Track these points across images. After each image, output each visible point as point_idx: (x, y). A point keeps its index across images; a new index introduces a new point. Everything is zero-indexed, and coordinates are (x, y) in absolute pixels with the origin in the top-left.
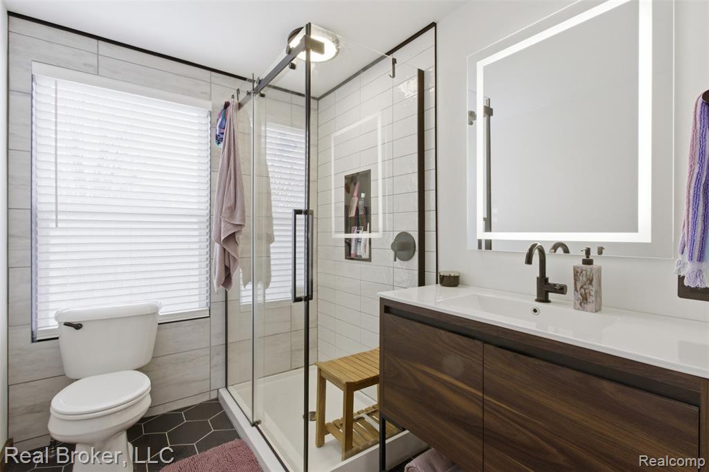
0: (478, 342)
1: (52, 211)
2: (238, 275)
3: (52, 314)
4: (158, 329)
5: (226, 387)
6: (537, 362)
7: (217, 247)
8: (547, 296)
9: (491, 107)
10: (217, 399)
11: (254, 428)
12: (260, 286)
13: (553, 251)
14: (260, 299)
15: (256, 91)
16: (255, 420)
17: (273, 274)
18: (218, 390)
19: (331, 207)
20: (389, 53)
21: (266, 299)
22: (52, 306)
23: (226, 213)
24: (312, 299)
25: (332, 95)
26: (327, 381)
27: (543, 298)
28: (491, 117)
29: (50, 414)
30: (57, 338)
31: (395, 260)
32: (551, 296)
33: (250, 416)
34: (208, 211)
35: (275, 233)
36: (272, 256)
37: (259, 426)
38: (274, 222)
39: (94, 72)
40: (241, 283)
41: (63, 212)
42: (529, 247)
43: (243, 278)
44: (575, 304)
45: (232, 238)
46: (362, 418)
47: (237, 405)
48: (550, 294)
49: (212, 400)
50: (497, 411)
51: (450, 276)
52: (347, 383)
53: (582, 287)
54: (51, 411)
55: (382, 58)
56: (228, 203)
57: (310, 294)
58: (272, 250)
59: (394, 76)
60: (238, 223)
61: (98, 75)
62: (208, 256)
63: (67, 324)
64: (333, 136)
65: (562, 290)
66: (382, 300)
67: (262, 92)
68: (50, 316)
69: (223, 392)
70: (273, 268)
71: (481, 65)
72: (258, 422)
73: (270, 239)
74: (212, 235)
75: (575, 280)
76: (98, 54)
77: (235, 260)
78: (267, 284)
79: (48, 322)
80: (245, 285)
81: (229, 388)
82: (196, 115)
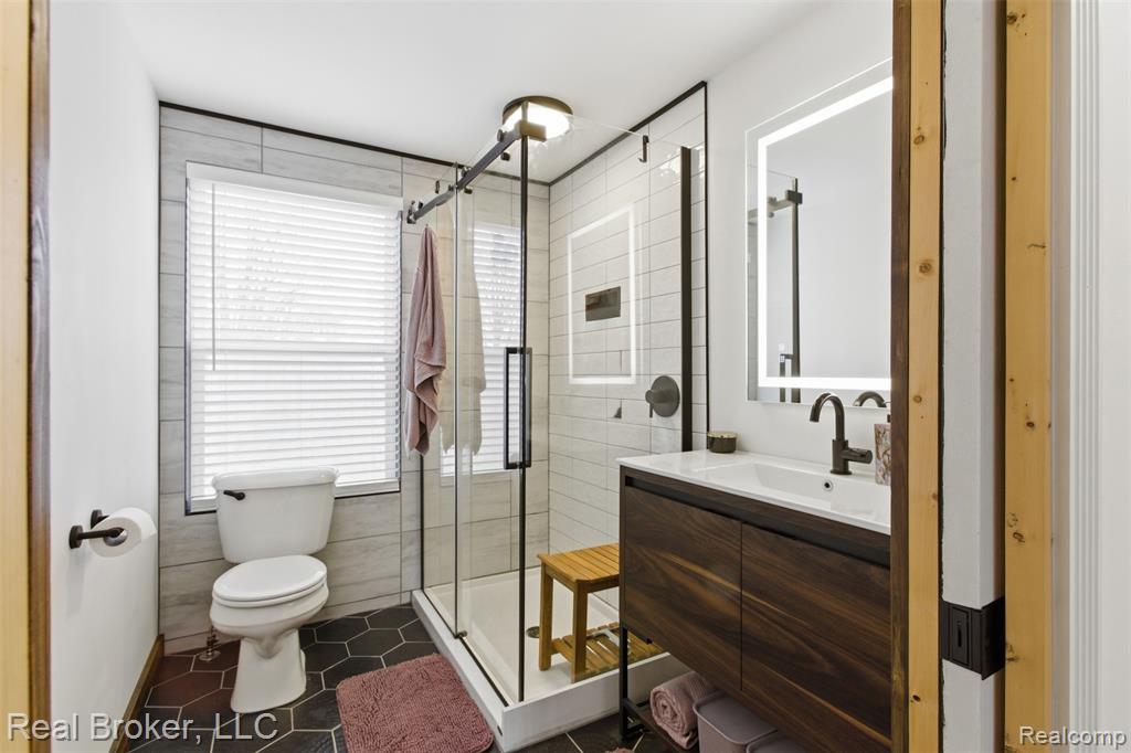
0: (735, 522)
1: (207, 350)
2: (436, 435)
3: (209, 481)
4: (335, 505)
5: (422, 588)
6: (800, 545)
7: (409, 397)
8: (846, 466)
9: (799, 191)
10: (410, 604)
11: (458, 641)
12: (465, 451)
13: (858, 403)
14: (465, 469)
15: (460, 185)
16: (459, 631)
17: (484, 434)
18: (411, 591)
19: (567, 339)
20: (635, 129)
21: (474, 469)
22: (207, 470)
23: (421, 351)
24: (529, 466)
25: (569, 178)
26: (555, 581)
27: (841, 468)
28: (800, 206)
29: (211, 599)
30: (215, 511)
31: (651, 416)
32: (852, 466)
33: (452, 625)
34: (398, 347)
35: (487, 377)
36: (483, 410)
37: (464, 638)
38: (486, 361)
39: (257, 169)
40: (442, 446)
41: (222, 351)
42: (817, 397)
43: (444, 440)
44: (877, 475)
45: (429, 384)
46: (604, 635)
47: (435, 610)
48: (850, 463)
49: (404, 605)
50: (756, 610)
51: (722, 439)
52: (578, 581)
53: (885, 453)
54: (214, 596)
55: (625, 135)
56: (424, 337)
57: (527, 459)
58: (483, 402)
59: (645, 160)
60: (436, 364)
61: (262, 173)
62: (398, 408)
63: (227, 493)
64: (570, 237)
65: (864, 457)
66: (623, 468)
67: (468, 187)
68: (206, 483)
69: (418, 595)
70: (483, 426)
71: (763, 144)
72: (464, 634)
73: (480, 385)
74: (403, 381)
75: (877, 443)
76: (262, 146)
77: (433, 413)
78: (475, 448)
79: (204, 491)
80: (446, 448)
81: (427, 590)
82: (383, 217)
